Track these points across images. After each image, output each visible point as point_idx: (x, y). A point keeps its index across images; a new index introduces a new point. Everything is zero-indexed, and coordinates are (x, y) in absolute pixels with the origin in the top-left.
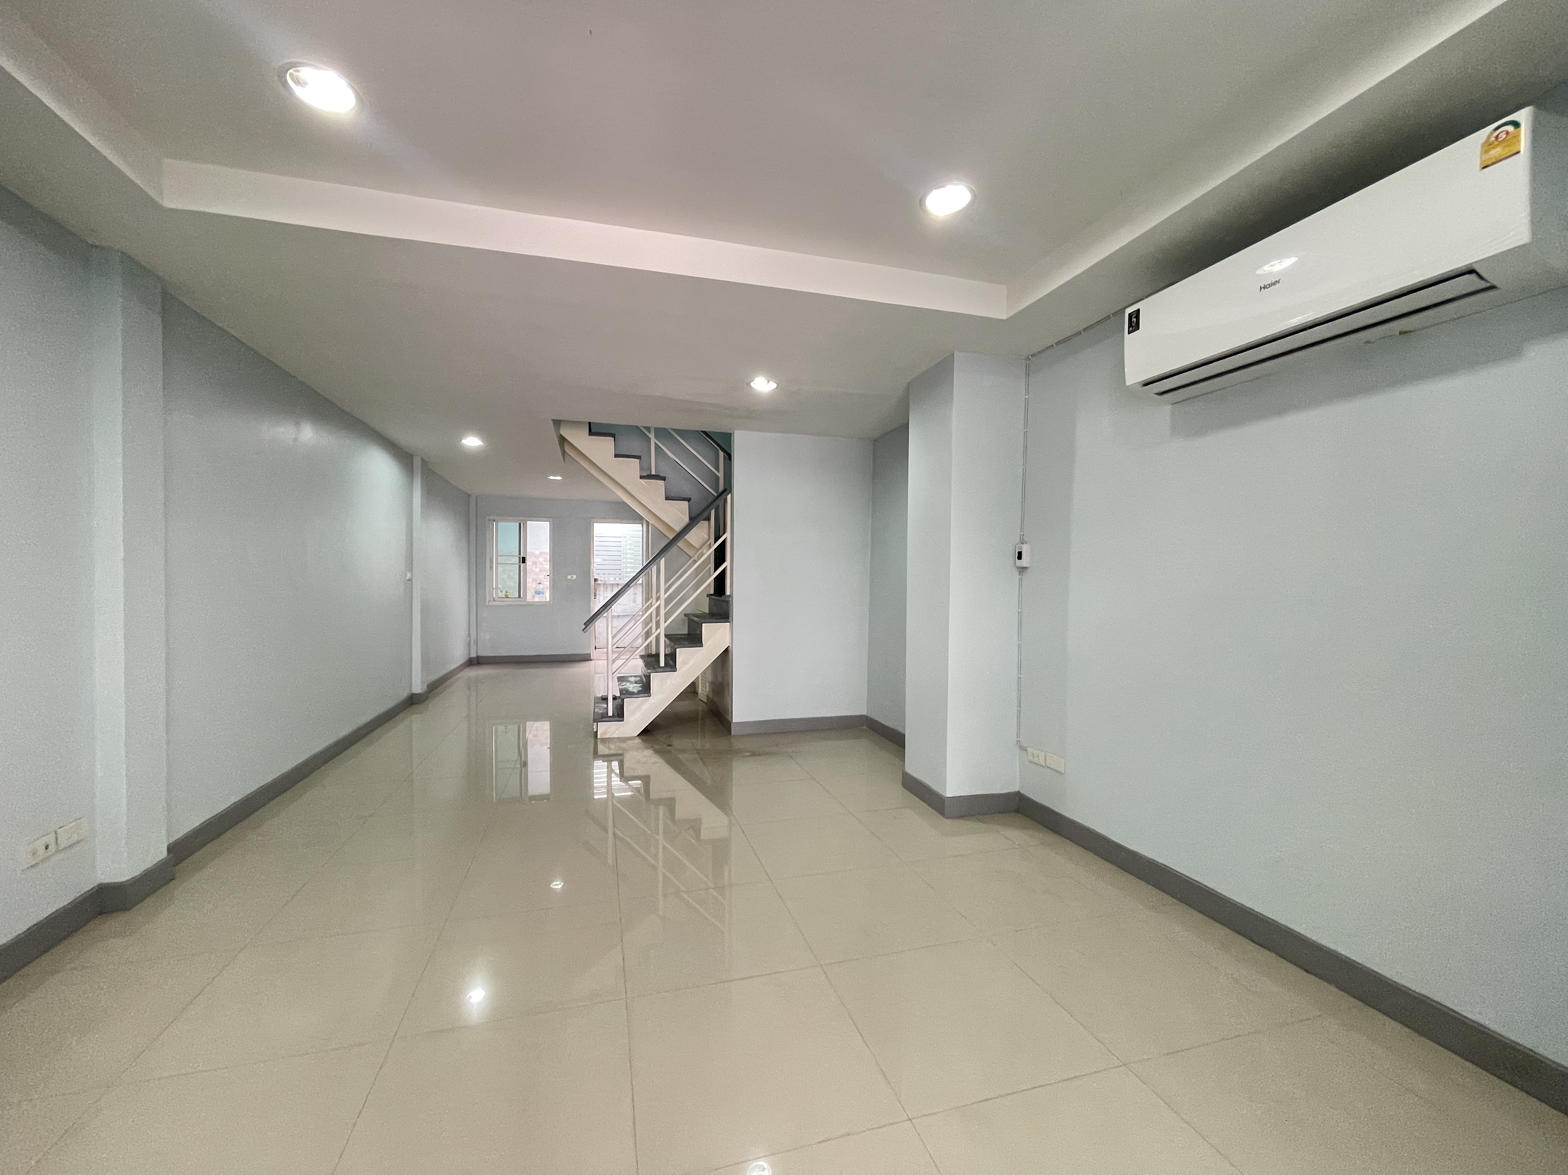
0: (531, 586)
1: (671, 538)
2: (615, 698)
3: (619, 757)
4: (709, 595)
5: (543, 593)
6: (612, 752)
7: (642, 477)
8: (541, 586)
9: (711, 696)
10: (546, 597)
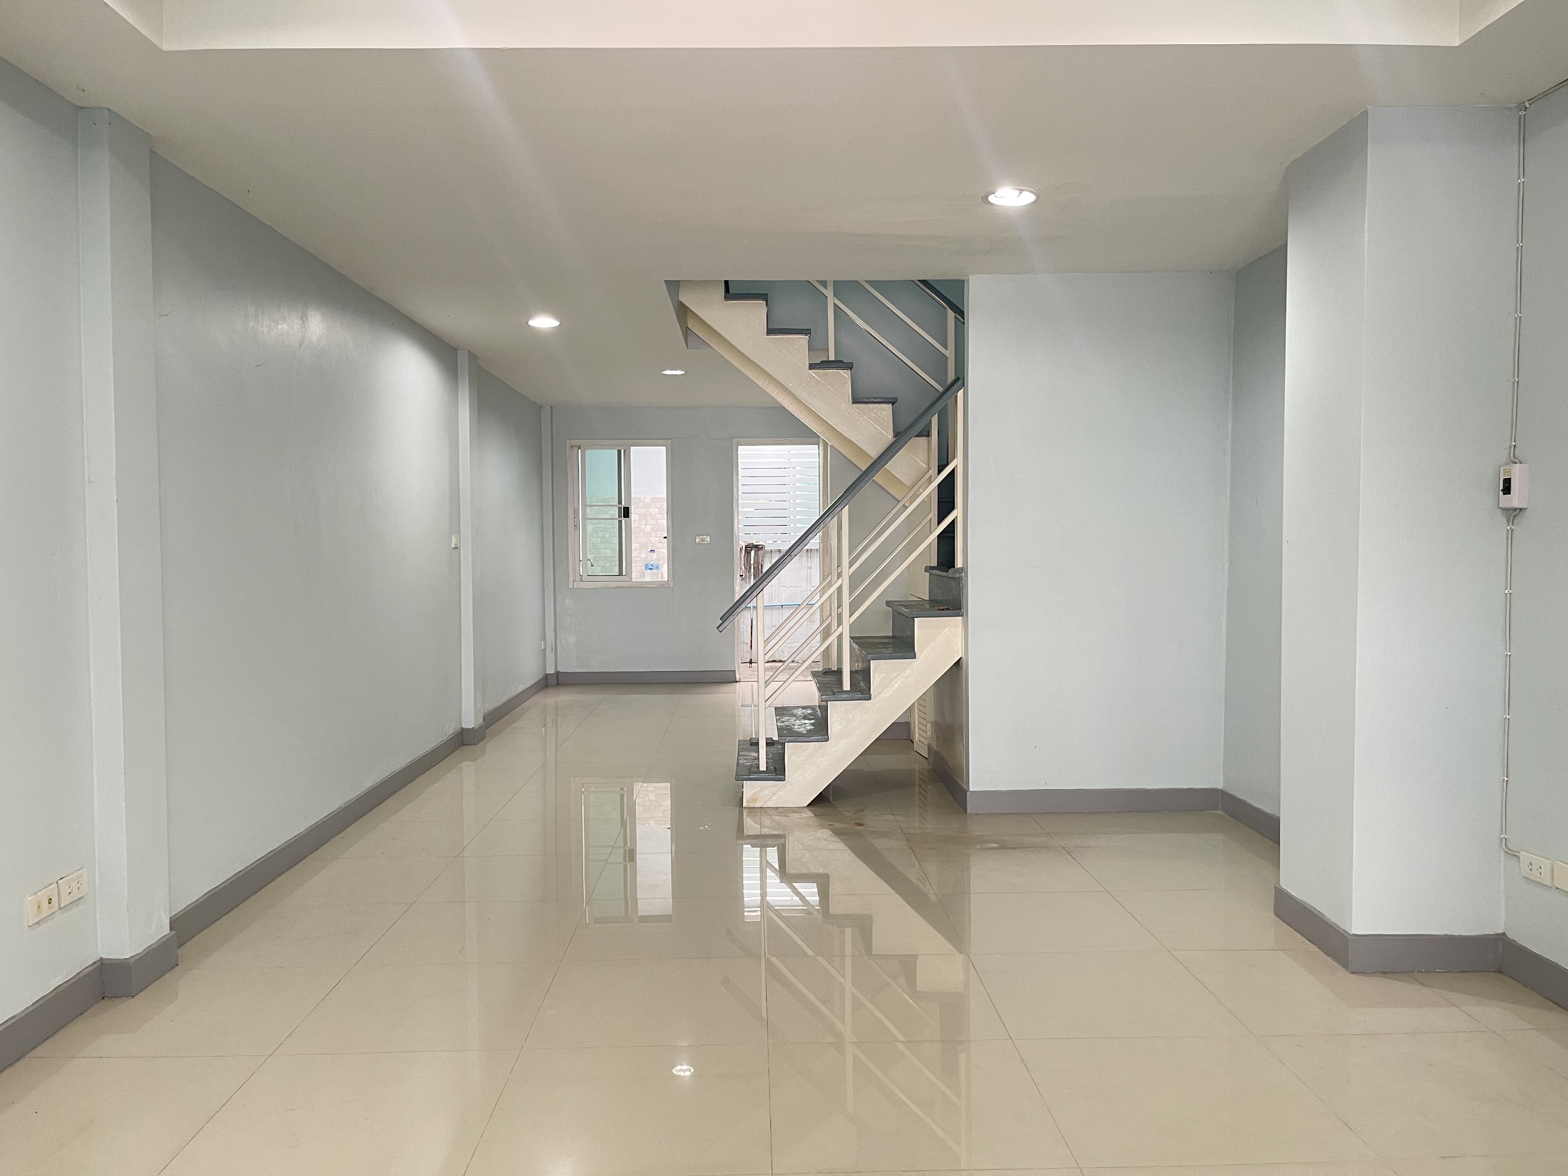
0: (639, 556)
1: (864, 469)
2: (770, 743)
3: (778, 840)
4: (929, 569)
5: (657, 568)
6: (765, 831)
7: (812, 366)
8: (654, 555)
9: (935, 747)
10: (662, 574)
